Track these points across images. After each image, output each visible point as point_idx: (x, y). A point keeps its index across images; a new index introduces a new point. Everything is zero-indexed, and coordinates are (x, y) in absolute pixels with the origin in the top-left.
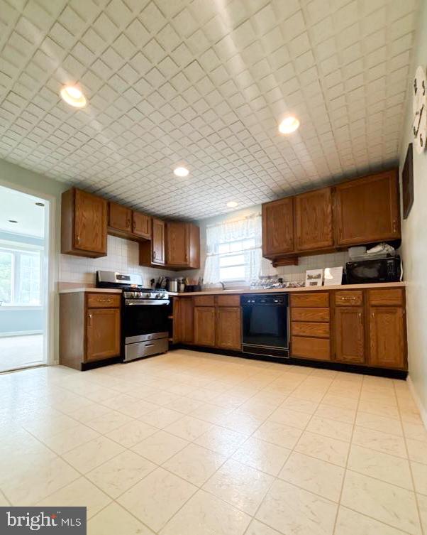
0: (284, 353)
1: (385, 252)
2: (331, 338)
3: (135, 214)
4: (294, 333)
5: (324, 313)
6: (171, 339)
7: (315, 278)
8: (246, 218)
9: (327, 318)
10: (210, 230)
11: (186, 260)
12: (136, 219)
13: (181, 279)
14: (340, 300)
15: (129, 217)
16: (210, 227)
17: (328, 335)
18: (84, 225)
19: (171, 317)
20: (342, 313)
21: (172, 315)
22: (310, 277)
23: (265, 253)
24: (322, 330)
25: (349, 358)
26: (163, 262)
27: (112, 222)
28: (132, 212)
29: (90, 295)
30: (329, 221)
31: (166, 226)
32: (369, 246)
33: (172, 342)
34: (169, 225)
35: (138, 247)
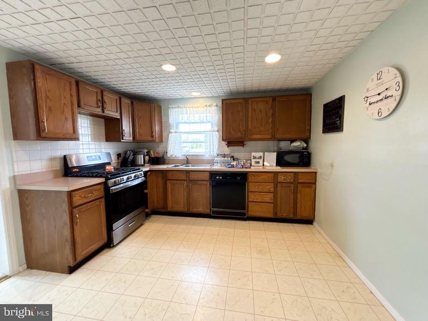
0: (244, 214)
1: (302, 145)
2: (275, 203)
3: (105, 93)
4: (251, 200)
5: (270, 187)
6: (147, 210)
7: (258, 158)
8: (206, 106)
9: (272, 190)
10: (172, 110)
11: (152, 137)
12: (105, 98)
13: (146, 151)
14: (281, 178)
15: (100, 98)
16: (172, 108)
17: (272, 201)
18: (50, 108)
19: (146, 191)
20: (281, 187)
21: (147, 189)
22: (255, 158)
23: (225, 138)
24: (268, 197)
25: (285, 215)
26: (132, 139)
27: (82, 103)
28: (102, 92)
29: (73, 193)
30: (270, 120)
31: (132, 103)
32: (292, 141)
33: (147, 212)
34: (135, 103)
35: (104, 123)
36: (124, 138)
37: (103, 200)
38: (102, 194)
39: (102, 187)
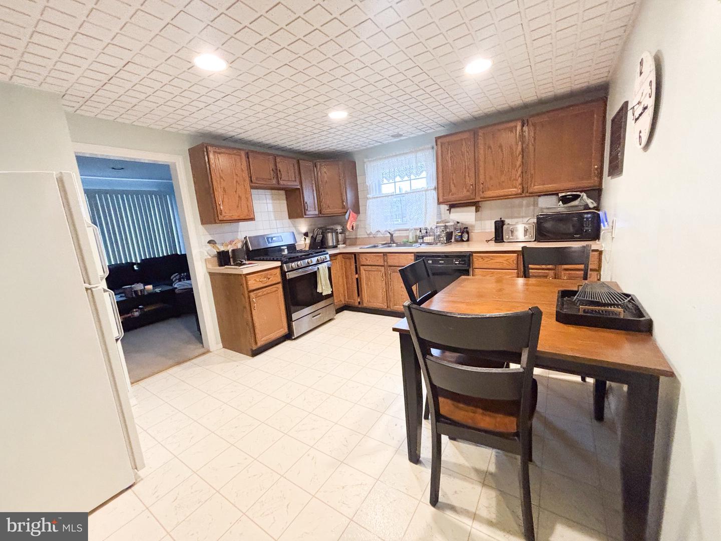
3: (279, 160)
10: (369, 164)
11: (343, 207)
15: (272, 166)
16: (370, 161)
23: (441, 199)
26: (317, 213)
27: (254, 177)
28: (275, 158)
29: (248, 276)
34: (318, 164)
35: (284, 197)
36: (308, 213)
37: (280, 286)
38: (279, 279)
39: (278, 271)
